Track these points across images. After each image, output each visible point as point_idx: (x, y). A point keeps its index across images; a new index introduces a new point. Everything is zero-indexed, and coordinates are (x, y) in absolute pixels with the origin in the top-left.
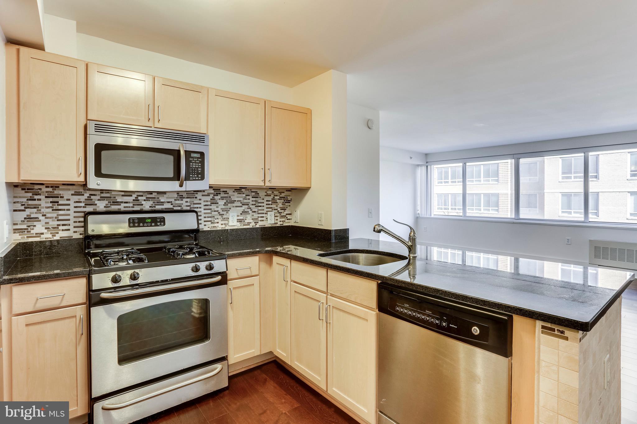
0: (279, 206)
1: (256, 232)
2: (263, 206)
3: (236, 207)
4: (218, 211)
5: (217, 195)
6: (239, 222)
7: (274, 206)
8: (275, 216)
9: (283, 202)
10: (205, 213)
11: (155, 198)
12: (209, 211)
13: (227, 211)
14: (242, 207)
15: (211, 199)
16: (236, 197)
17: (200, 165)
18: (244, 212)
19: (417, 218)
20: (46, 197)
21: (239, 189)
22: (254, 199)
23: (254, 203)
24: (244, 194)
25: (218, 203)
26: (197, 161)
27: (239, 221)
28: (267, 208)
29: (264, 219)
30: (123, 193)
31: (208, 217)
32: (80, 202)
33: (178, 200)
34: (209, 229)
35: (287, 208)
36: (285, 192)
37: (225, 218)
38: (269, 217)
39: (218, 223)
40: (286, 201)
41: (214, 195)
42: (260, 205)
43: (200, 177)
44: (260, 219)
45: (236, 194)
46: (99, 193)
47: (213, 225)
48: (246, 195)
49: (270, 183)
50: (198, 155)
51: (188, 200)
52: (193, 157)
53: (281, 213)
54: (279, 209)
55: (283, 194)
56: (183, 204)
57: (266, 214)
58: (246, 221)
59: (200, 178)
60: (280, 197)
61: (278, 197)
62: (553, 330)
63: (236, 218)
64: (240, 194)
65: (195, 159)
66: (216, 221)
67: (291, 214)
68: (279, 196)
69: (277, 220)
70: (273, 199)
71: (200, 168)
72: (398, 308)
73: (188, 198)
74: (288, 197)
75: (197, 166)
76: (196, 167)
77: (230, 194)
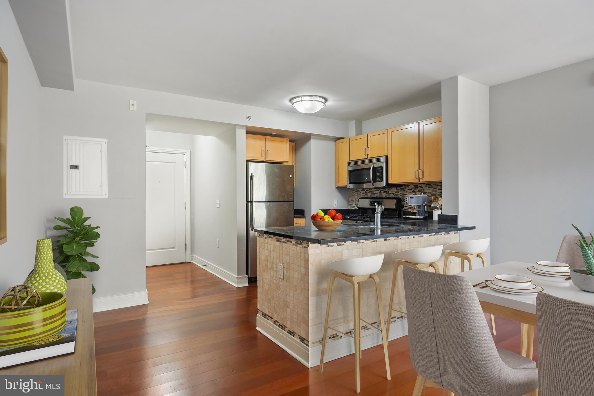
5: (416, 188)
11: (387, 191)
15: (413, 192)
20: (356, 192)
30: (375, 190)
32: (363, 194)
33: (397, 192)
41: (414, 189)
45: (427, 187)
46: (368, 190)
48: (434, 188)
49: (423, 180)
51: (401, 192)
56: (398, 195)
64: (430, 187)
65: (379, 170)
73: (401, 191)
77: (423, 188)
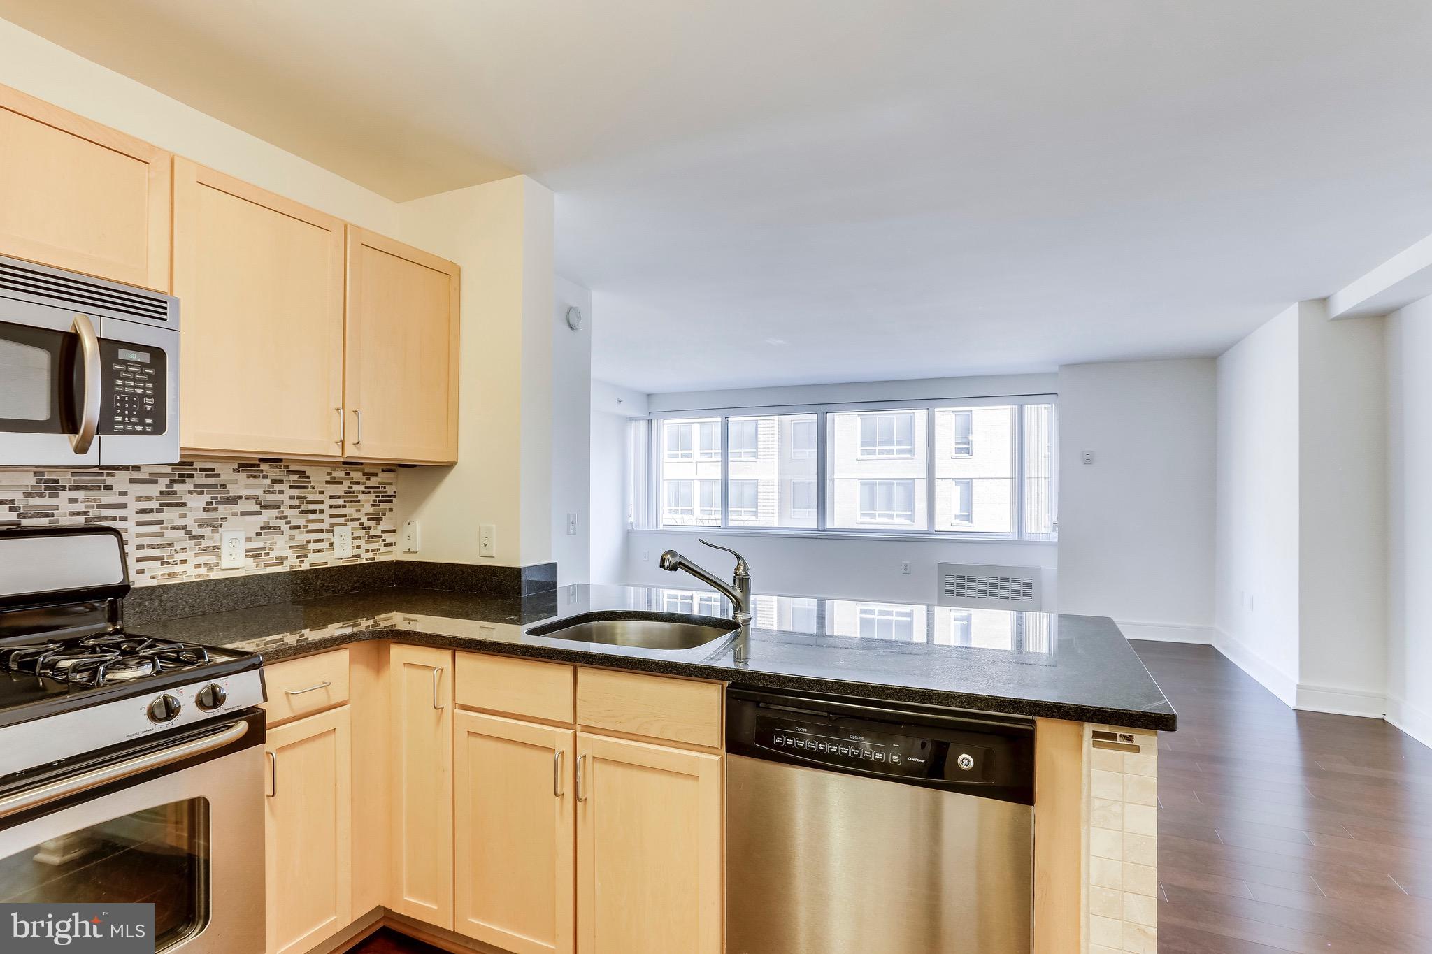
0: (364, 511)
1: (302, 582)
2: (322, 512)
3: (243, 513)
4: (184, 527)
5: (182, 479)
6: (252, 556)
7: (350, 511)
8: (354, 538)
9: (374, 501)
10: (139, 535)
12: (156, 528)
13: (215, 526)
14: (260, 513)
15: (162, 493)
16: (241, 485)
17: (149, 389)
18: (266, 529)
19: (629, 532)
21: (250, 465)
22: (296, 492)
23: (296, 502)
24: (265, 476)
25: (184, 504)
26: (141, 373)
27: (254, 554)
28: (332, 516)
29: (324, 545)
31: (152, 547)
33: (41, 495)
34: (155, 583)
35: (384, 514)
36: (380, 475)
37: (207, 548)
38: (336, 540)
39: (184, 562)
40: (383, 496)
41: (172, 481)
42: (312, 507)
43: (149, 425)
44: (312, 546)
45: (242, 476)
47: (167, 569)
48: (274, 482)
49: (359, 449)
50: (145, 358)
52: (124, 362)
53: (370, 528)
54: (364, 519)
55: (373, 479)
57: (328, 531)
58: (273, 554)
59: (149, 429)
60: (366, 487)
61: (362, 488)
62: (1114, 737)
63: (242, 546)
64: (255, 477)
65: (133, 366)
66: (178, 557)
67: (394, 531)
68: (364, 483)
69: (358, 547)
70: (349, 492)
71: (149, 397)
72: (779, 740)
73: (78, 488)
74: (388, 488)
75: (140, 391)
76: (135, 394)
77: (223, 477)
